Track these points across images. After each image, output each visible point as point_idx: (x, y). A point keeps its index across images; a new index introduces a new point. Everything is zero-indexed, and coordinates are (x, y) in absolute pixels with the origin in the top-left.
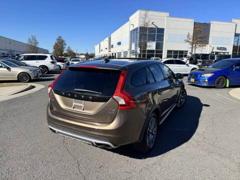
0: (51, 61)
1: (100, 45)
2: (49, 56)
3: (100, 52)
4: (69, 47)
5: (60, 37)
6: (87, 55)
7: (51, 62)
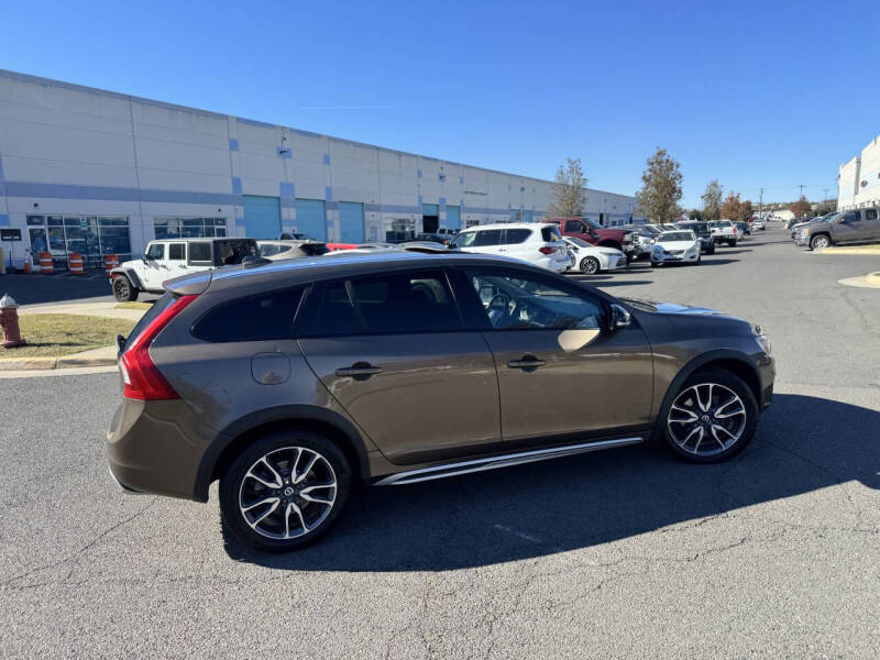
0: (543, 244)
1: (859, 162)
2: (536, 228)
3: (856, 193)
4: (715, 185)
5: (661, 153)
6: (802, 209)
7: (542, 250)
